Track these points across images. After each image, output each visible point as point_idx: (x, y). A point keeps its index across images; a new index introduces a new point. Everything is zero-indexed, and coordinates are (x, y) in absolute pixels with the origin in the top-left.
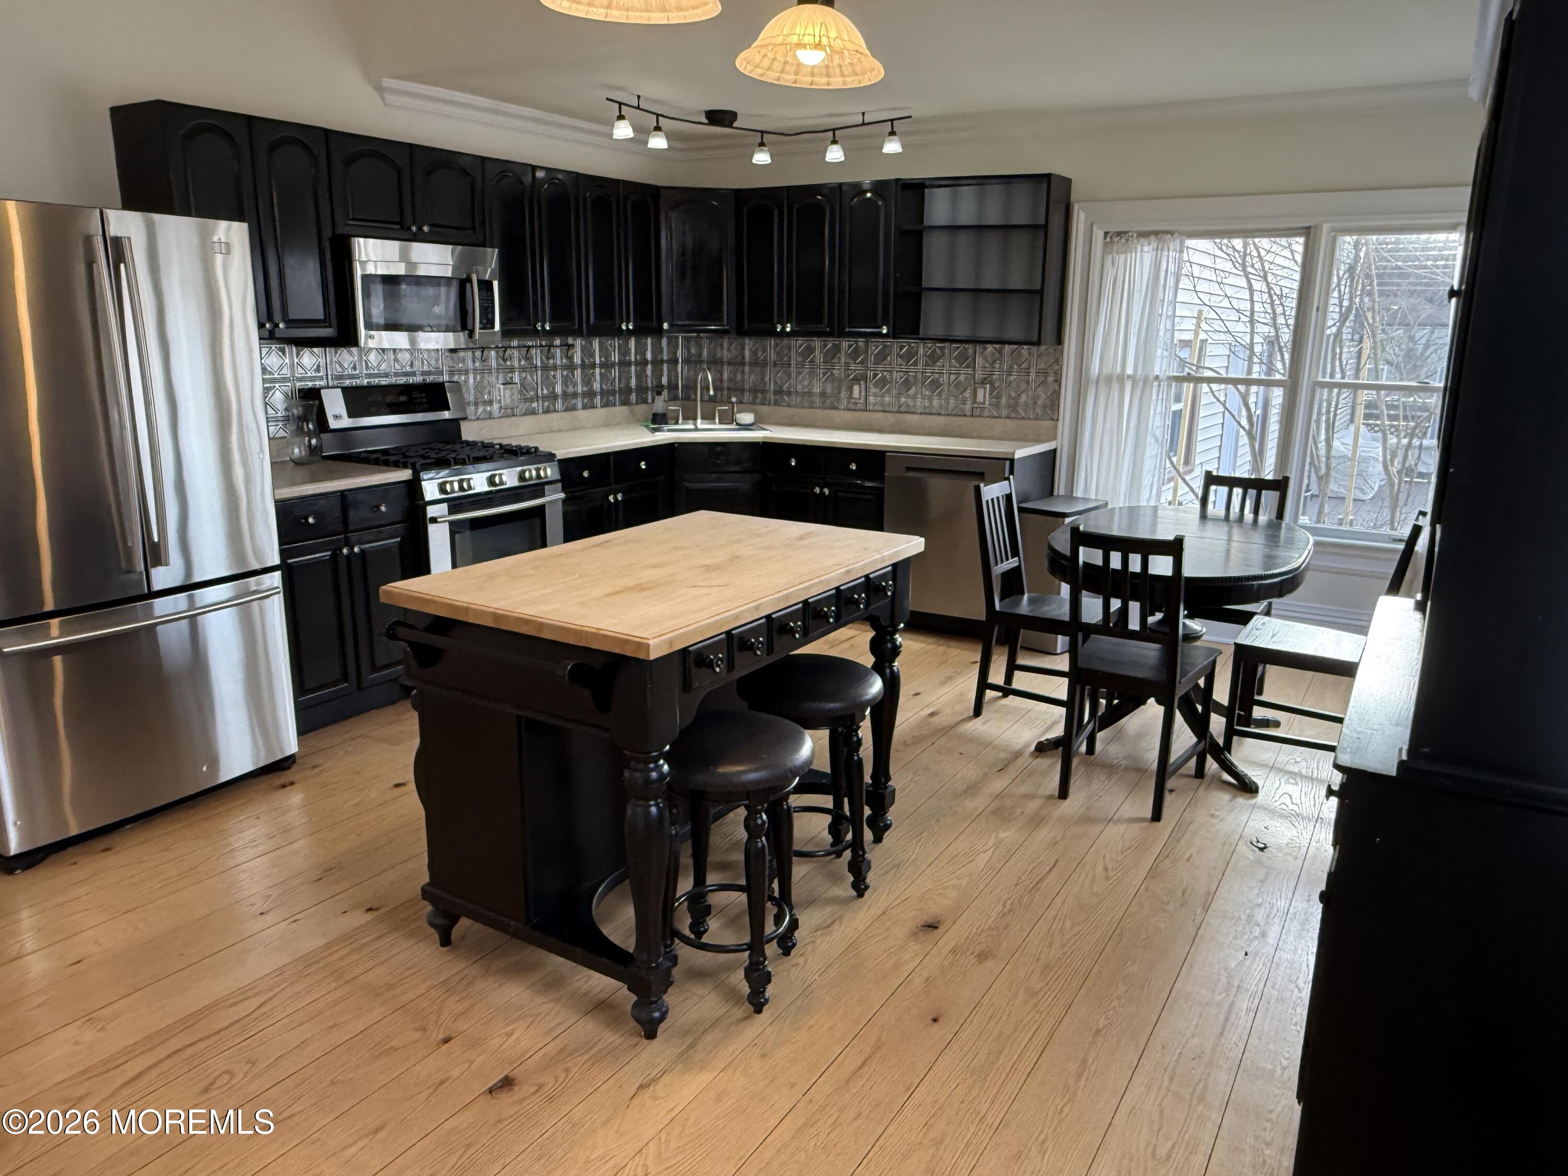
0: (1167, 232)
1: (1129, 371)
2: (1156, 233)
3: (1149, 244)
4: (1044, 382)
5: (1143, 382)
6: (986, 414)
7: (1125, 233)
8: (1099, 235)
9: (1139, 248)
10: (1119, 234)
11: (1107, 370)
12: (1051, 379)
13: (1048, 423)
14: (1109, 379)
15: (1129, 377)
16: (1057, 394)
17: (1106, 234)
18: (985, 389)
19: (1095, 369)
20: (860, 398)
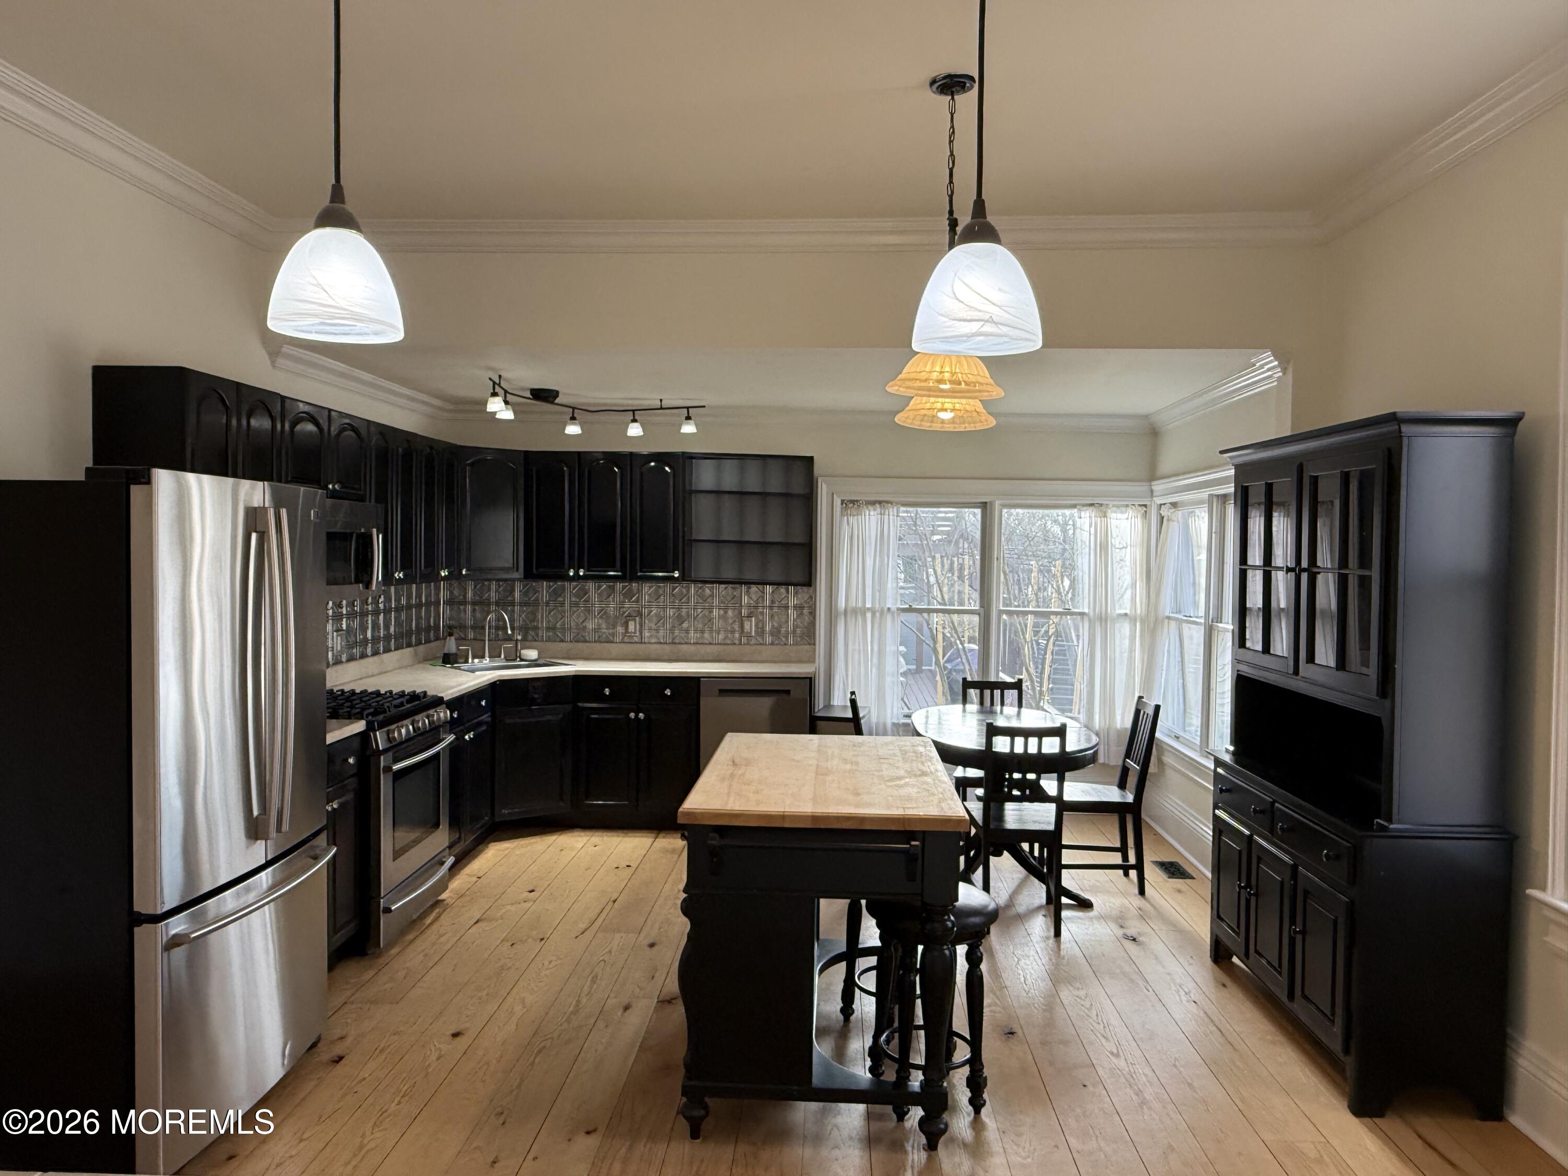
0: (888, 502)
1: (868, 605)
2: (880, 502)
3: (875, 510)
4: (802, 614)
5: (881, 613)
6: (752, 643)
7: (857, 501)
8: (837, 502)
9: (867, 513)
10: (853, 502)
11: (852, 604)
12: (806, 611)
13: (807, 647)
14: (855, 611)
15: (868, 609)
16: (813, 624)
17: (843, 502)
18: (751, 621)
19: (842, 604)
20: (635, 633)
